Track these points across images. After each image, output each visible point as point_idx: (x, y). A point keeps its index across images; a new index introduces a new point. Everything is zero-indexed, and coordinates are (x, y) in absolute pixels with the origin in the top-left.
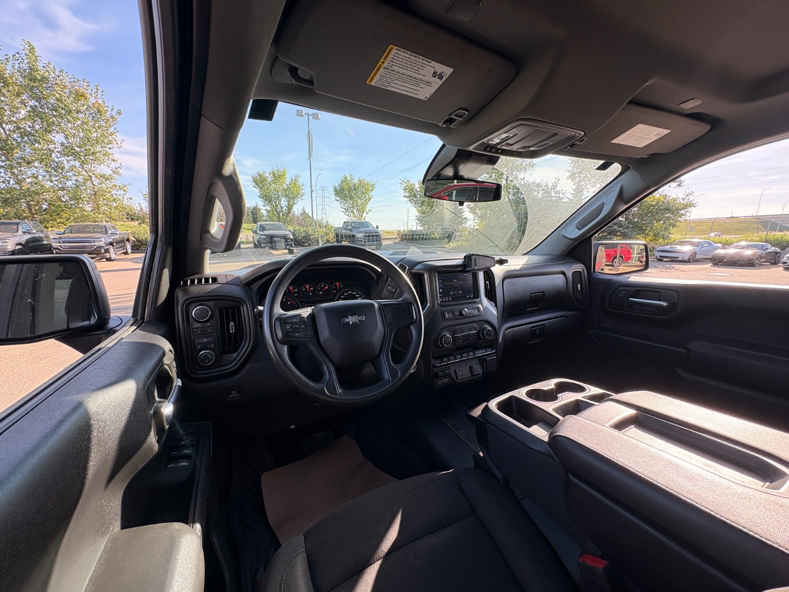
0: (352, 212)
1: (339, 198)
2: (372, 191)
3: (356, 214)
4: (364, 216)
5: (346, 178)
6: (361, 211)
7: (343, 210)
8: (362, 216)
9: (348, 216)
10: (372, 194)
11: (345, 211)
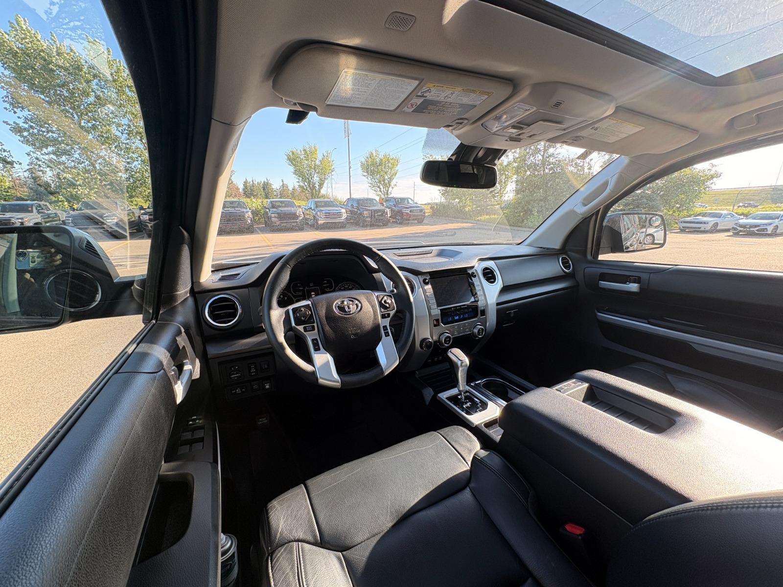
0: (379, 187)
1: (365, 174)
2: (397, 165)
3: (382, 189)
4: (389, 191)
5: (372, 154)
6: (387, 185)
7: (370, 185)
8: (388, 191)
9: (375, 191)
10: (397, 169)
11: (372, 186)
